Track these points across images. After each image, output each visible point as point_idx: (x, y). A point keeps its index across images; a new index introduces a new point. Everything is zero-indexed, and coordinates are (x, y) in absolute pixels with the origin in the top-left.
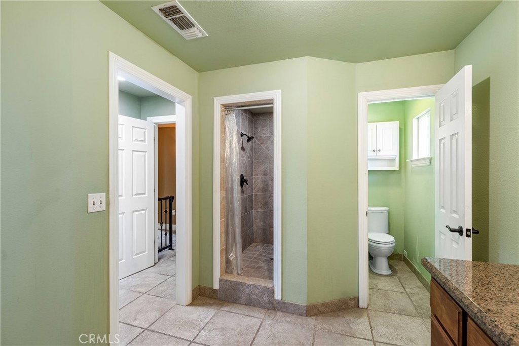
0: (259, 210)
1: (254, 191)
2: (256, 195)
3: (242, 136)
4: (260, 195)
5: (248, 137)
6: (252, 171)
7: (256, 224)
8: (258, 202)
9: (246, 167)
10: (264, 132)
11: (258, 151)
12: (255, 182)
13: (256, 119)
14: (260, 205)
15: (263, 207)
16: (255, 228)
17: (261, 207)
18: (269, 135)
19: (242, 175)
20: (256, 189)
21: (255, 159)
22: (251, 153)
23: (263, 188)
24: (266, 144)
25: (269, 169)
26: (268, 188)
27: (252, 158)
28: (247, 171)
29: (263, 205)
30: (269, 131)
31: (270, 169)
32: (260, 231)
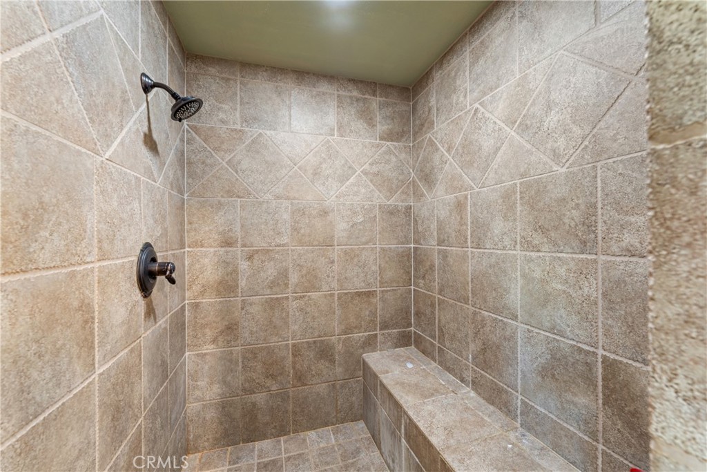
0: (210, 348)
1: (187, 294)
2: (196, 306)
3: (147, 88)
4: (211, 304)
5: (174, 95)
6: (182, 231)
7: (198, 393)
8: (204, 326)
9: (164, 217)
10: (221, 115)
11: (204, 172)
12: (191, 265)
13: (194, 70)
14: (209, 333)
15: (220, 338)
16: (193, 407)
17: (214, 341)
18: (239, 127)
19: (147, 246)
20: (197, 288)
21: (192, 195)
22: (179, 173)
23: (221, 283)
24: (230, 151)
25: (238, 225)
26: (236, 281)
27: (181, 192)
28: (165, 229)
29: (222, 332)
30: (238, 115)
31: (242, 226)
32: (211, 414)
